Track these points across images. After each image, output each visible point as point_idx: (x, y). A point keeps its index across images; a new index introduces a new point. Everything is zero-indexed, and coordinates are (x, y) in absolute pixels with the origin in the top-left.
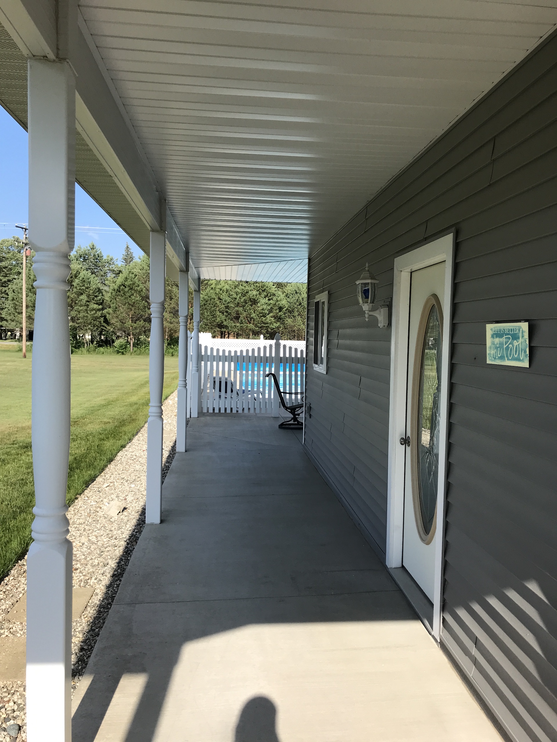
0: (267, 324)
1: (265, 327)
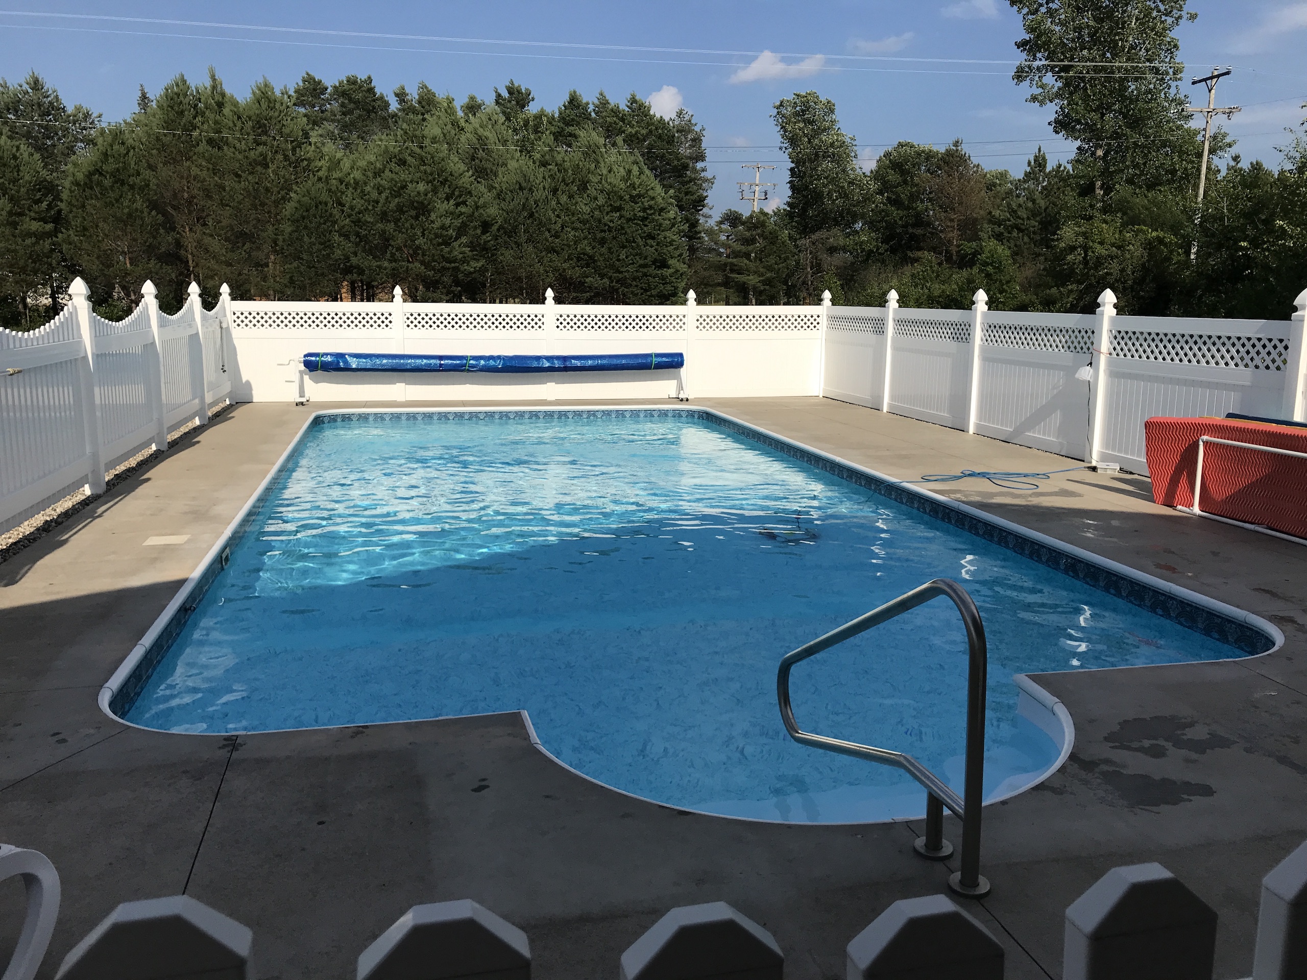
0: (455, 262)
1: (449, 269)
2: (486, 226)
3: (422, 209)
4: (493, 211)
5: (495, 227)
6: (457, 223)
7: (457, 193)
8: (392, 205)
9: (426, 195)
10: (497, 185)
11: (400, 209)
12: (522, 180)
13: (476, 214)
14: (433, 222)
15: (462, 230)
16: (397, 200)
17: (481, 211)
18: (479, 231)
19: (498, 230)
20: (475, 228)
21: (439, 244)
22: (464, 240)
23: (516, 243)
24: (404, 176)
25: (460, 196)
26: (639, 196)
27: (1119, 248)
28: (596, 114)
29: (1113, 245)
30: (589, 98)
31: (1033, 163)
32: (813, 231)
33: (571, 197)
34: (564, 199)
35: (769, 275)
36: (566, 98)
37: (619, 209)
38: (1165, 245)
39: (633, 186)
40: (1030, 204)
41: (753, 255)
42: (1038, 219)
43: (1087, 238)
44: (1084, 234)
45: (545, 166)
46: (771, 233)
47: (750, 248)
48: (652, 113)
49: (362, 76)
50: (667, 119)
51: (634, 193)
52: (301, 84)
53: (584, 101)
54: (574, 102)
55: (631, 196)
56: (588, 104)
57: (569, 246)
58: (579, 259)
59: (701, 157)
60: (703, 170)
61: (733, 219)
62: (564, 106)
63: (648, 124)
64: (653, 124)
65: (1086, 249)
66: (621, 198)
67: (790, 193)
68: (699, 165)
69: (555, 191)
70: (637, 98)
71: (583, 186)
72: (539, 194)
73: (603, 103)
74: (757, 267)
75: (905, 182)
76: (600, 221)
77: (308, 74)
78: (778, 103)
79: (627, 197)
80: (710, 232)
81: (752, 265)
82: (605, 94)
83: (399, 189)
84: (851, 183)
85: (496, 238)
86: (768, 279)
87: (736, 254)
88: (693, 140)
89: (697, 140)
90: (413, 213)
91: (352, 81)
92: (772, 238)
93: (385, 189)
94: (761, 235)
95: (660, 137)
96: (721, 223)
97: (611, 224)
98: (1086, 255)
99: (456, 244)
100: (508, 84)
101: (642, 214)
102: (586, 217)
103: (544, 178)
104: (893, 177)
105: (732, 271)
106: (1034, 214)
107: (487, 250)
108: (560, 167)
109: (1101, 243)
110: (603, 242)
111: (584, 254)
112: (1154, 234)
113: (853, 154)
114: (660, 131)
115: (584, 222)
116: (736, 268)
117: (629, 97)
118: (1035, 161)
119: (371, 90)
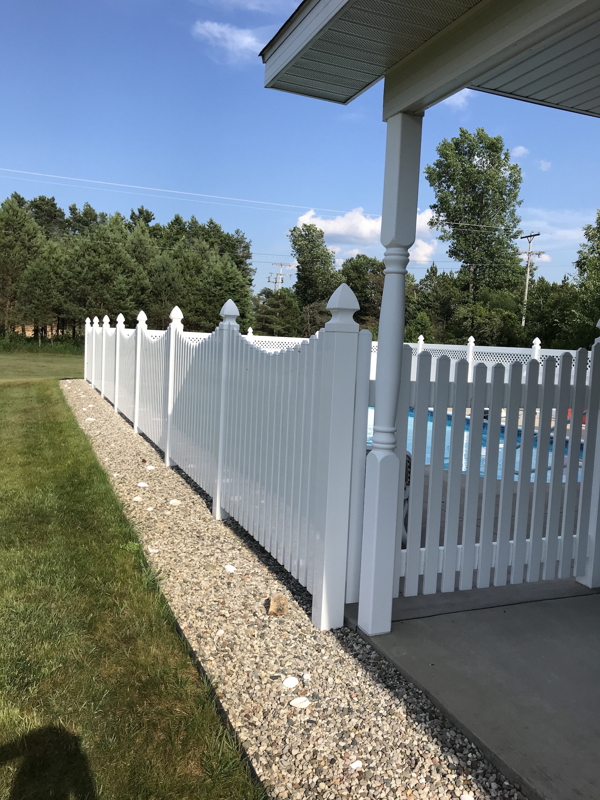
2: (143, 290)
3: (107, 279)
4: (147, 281)
5: (149, 290)
6: (128, 288)
7: (127, 271)
8: (90, 275)
9: (111, 271)
10: (148, 267)
11: (94, 278)
12: (165, 265)
13: (138, 283)
14: (114, 286)
15: (130, 292)
16: (93, 272)
17: (142, 281)
18: (140, 293)
19: (150, 293)
20: (137, 291)
21: (118, 299)
22: (131, 297)
23: (161, 300)
24: (97, 259)
25: (128, 273)
26: (231, 278)
27: (489, 319)
28: (189, 228)
29: (486, 317)
30: (186, 219)
31: (430, 271)
32: (310, 302)
33: (191, 276)
34: (188, 278)
35: (288, 326)
36: (173, 218)
37: (220, 285)
38: (512, 319)
39: (227, 273)
40: (435, 294)
41: (278, 314)
42: (439, 302)
43: (473, 313)
44: (472, 311)
45: (176, 258)
46: (289, 302)
47: (277, 309)
48: (222, 231)
49: (49, 196)
50: (230, 234)
51: (229, 276)
52: (10, 198)
53: (184, 221)
54: (178, 220)
55: (227, 278)
56: (186, 223)
57: (191, 304)
58: (197, 312)
59: (249, 256)
60: (250, 264)
61: (267, 293)
62: (172, 222)
63: (220, 237)
64: (222, 237)
65: (473, 319)
66: (221, 279)
67: (297, 280)
68: (248, 261)
69: (182, 272)
70: (214, 221)
71: (199, 271)
72: (175, 274)
73: (194, 222)
74: (280, 320)
75: (359, 277)
76: (209, 290)
77: (15, 193)
78: (293, 229)
79: (225, 279)
80: (254, 299)
81: (278, 319)
82: (196, 217)
83: (93, 267)
84: (332, 277)
85: (149, 297)
86: (287, 328)
87: (268, 313)
88: (244, 247)
89: (247, 247)
90: (102, 281)
91: (42, 199)
92: (289, 305)
93: (85, 266)
94: (283, 303)
95: (227, 244)
96: (261, 295)
97: (216, 293)
98: (473, 322)
99: (128, 299)
100: (140, 207)
101: (233, 289)
102: (201, 287)
103: (177, 265)
104: (353, 274)
105: (266, 322)
106: (437, 299)
107: (143, 304)
108: (186, 260)
109: (480, 316)
110: (210, 303)
111: (200, 309)
112: (506, 313)
113: (333, 261)
114: (227, 241)
115: (200, 290)
116: (269, 321)
117: (209, 220)
118: (431, 270)
119: (54, 205)
